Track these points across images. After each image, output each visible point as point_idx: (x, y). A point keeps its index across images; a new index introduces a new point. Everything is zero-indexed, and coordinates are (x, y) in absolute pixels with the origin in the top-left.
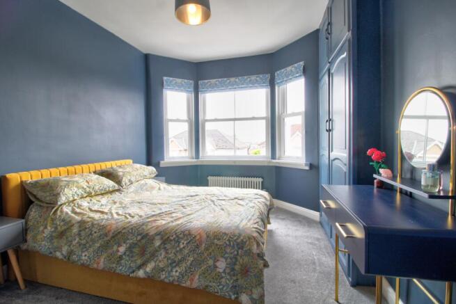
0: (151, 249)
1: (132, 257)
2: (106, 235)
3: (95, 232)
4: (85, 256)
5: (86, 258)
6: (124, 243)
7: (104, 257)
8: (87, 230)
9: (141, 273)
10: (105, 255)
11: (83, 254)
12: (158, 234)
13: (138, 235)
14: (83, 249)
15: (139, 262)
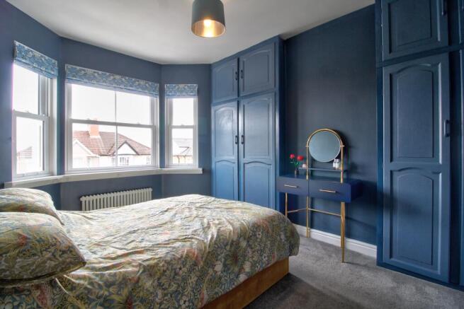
0: (241, 252)
1: (229, 269)
2: (195, 264)
3: (180, 269)
4: (185, 302)
5: (187, 304)
6: (217, 260)
7: (205, 288)
8: (168, 272)
9: (242, 278)
10: (205, 286)
11: (182, 302)
12: (240, 236)
13: (225, 246)
14: (176, 297)
15: (236, 269)
